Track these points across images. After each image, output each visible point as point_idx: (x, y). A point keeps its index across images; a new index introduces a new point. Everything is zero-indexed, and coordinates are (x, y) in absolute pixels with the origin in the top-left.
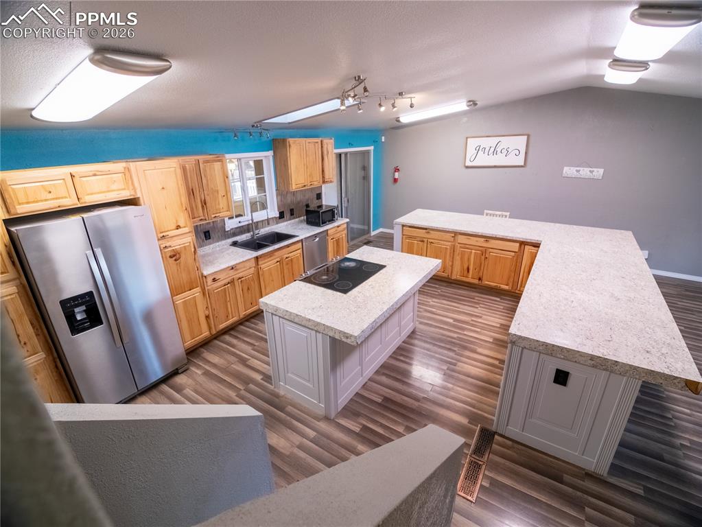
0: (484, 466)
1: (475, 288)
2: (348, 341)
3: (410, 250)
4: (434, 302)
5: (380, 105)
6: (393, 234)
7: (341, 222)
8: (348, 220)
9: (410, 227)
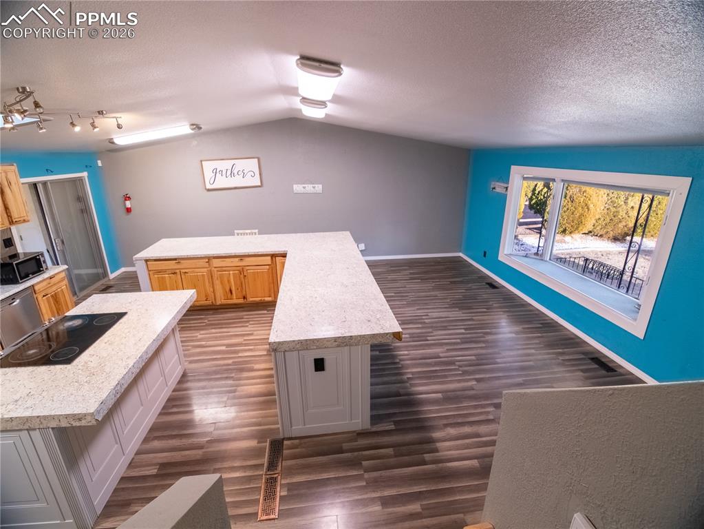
0: (279, 477)
1: (242, 307)
2: (83, 423)
3: (162, 287)
4: (203, 334)
5: (73, 124)
6: (136, 272)
7: (55, 271)
8: (66, 267)
9: (156, 260)
